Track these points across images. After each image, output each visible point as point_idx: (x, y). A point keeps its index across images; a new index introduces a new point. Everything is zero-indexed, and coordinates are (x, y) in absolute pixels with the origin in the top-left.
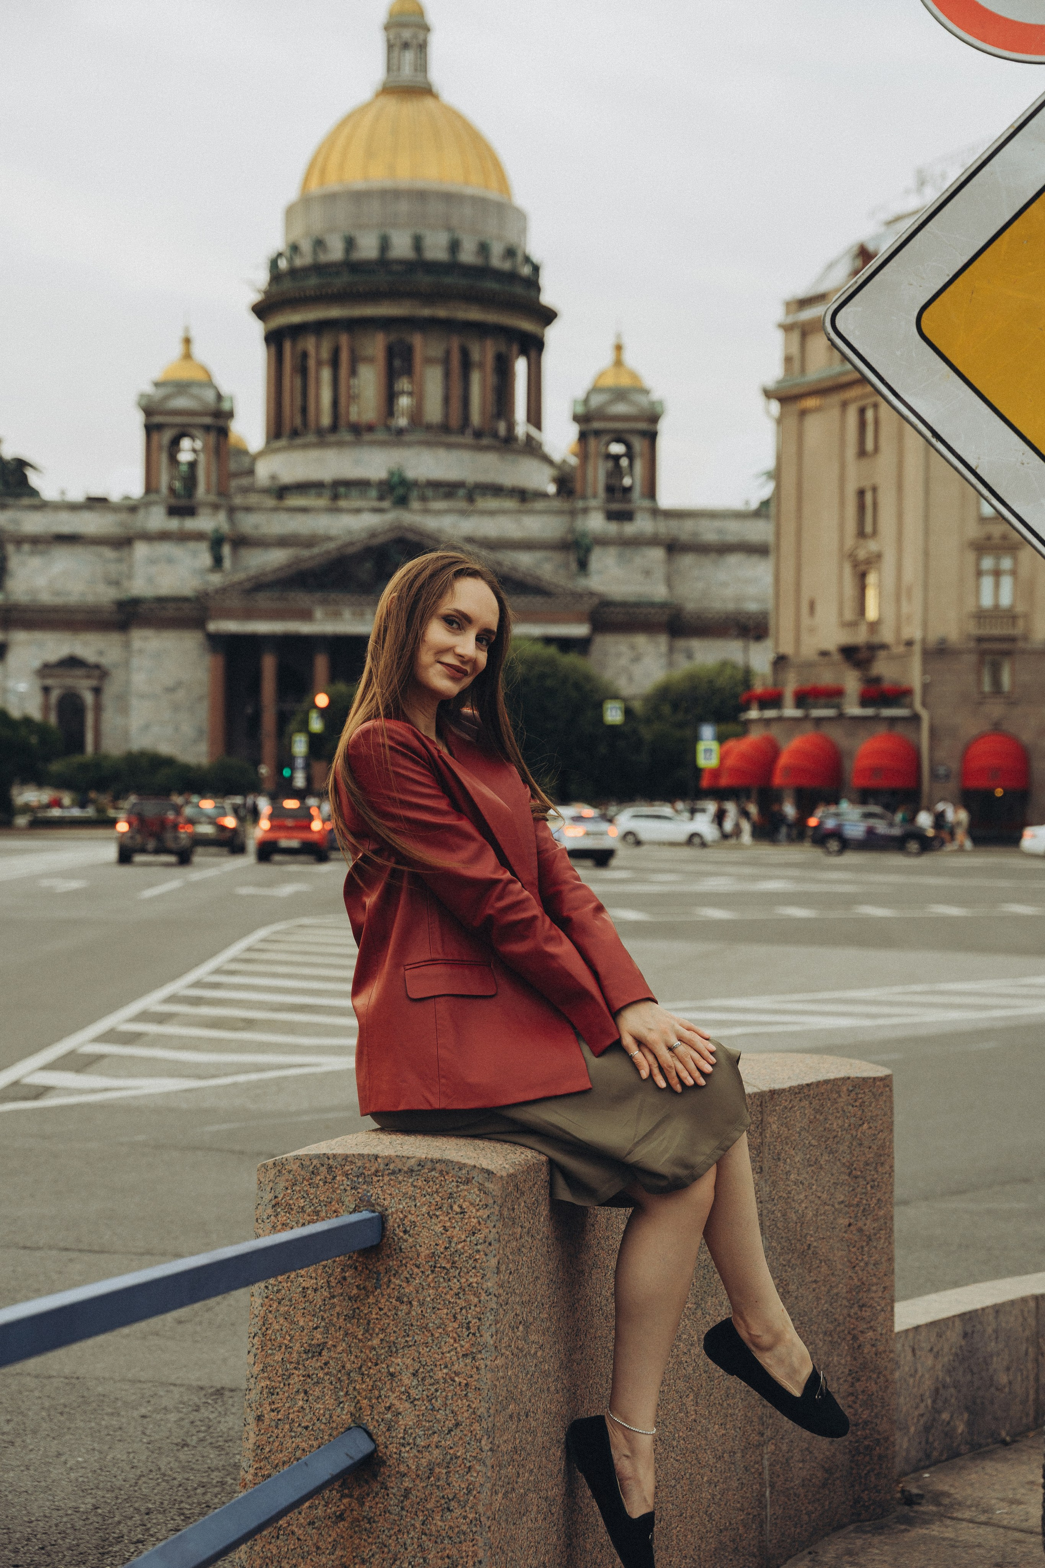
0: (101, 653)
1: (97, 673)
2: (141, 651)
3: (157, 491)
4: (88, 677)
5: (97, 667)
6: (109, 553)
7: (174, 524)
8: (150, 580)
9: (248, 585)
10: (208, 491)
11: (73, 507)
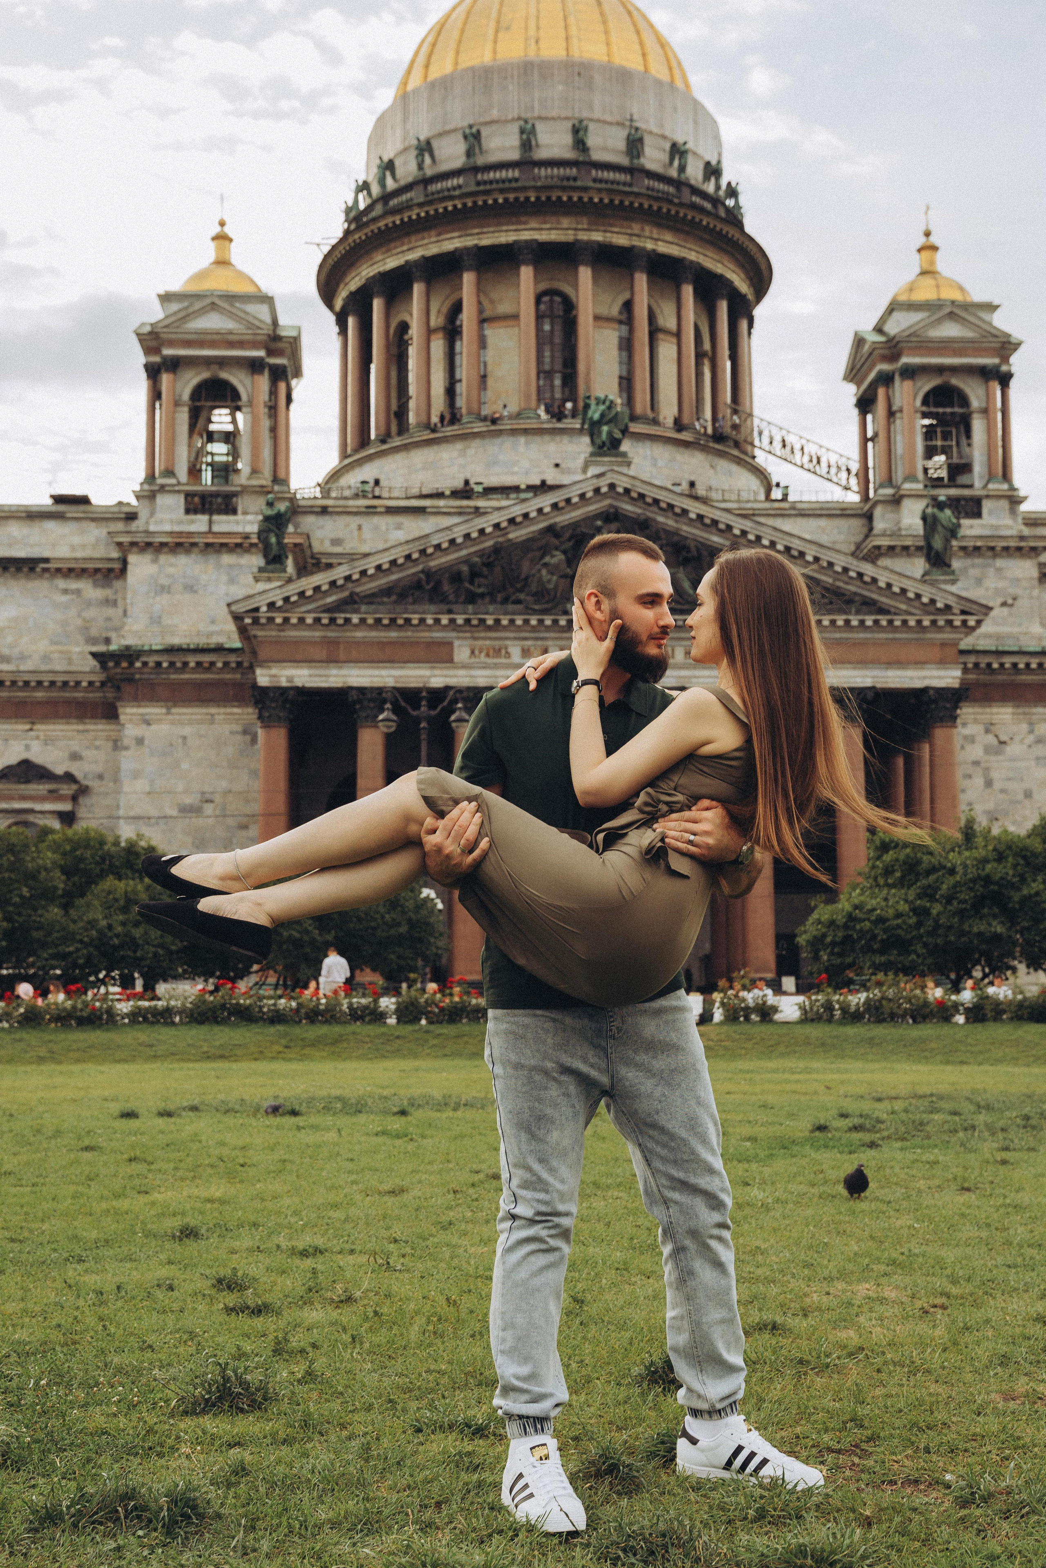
0: (75, 757)
1: (67, 790)
2: (140, 741)
3: (169, 472)
4: (53, 795)
5: (69, 777)
6: (89, 590)
7: (199, 523)
8: (156, 620)
9: (330, 600)
10: (254, 471)
11: (33, 515)
